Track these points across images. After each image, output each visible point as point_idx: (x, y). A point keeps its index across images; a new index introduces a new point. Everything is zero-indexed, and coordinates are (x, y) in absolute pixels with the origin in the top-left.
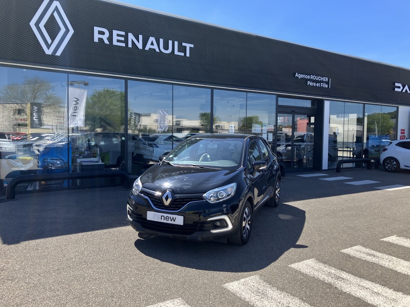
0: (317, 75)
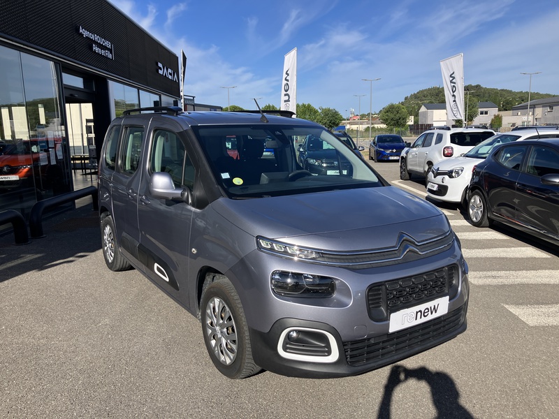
0: (102, 37)
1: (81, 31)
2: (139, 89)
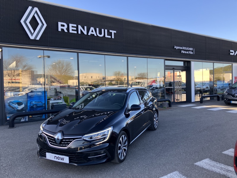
0: (187, 47)
1: (175, 47)
2: (213, 63)
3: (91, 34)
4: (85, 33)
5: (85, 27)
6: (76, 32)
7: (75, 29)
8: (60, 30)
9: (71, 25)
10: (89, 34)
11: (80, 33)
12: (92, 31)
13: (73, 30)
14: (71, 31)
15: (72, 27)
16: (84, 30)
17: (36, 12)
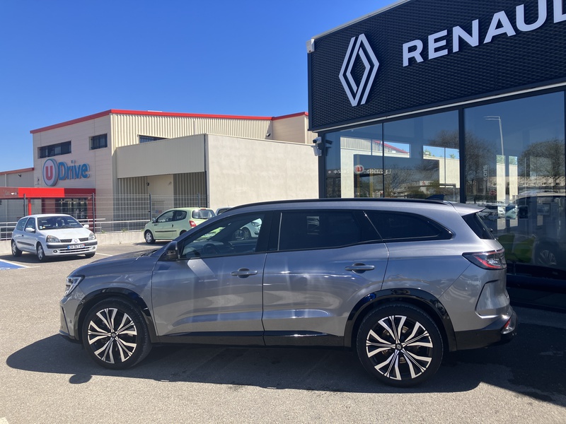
3: (494, 38)
4: (473, 41)
5: (475, 24)
6: (445, 52)
7: (443, 43)
8: (406, 63)
9: (431, 38)
10: (488, 39)
11: (456, 48)
12: (499, 25)
13: (437, 50)
14: (432, 55)
15: (436, 40)
16: (471, 34)
17: (362, 45)
